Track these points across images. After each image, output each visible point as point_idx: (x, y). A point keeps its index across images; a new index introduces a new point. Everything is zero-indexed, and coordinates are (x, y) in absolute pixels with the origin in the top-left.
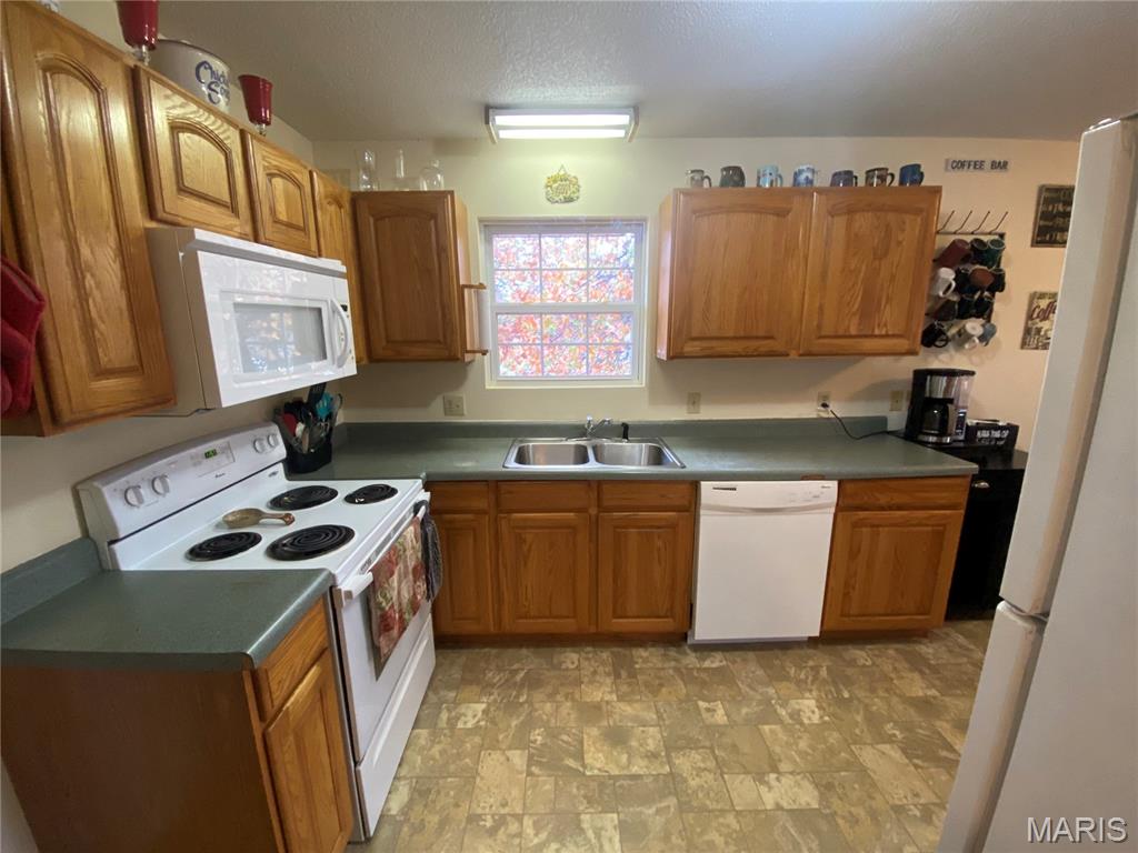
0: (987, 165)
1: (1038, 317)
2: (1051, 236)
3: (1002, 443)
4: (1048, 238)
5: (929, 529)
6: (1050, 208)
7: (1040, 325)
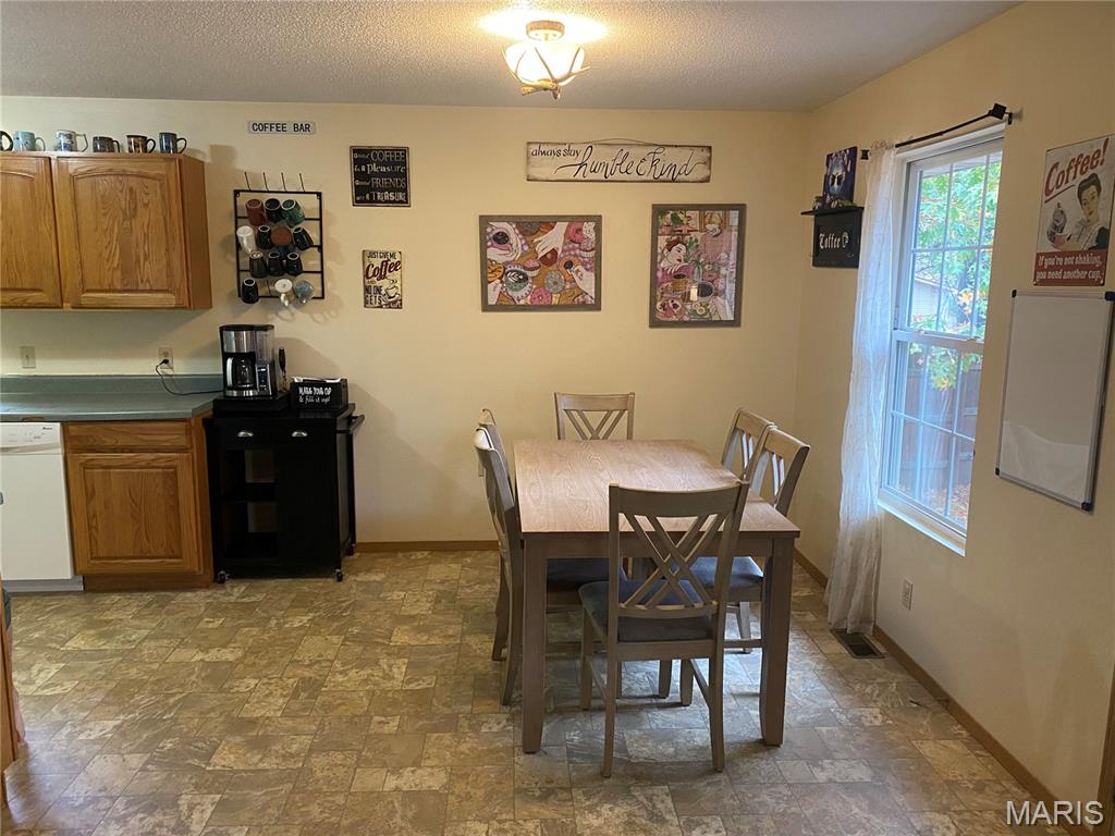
0: (290, 127)
1: (374, 275)
2: (371, 196)
3: (327, 400)
4: (368, 196)
5: (160, 470)
6: (363, 169)
7: (378, 283)
